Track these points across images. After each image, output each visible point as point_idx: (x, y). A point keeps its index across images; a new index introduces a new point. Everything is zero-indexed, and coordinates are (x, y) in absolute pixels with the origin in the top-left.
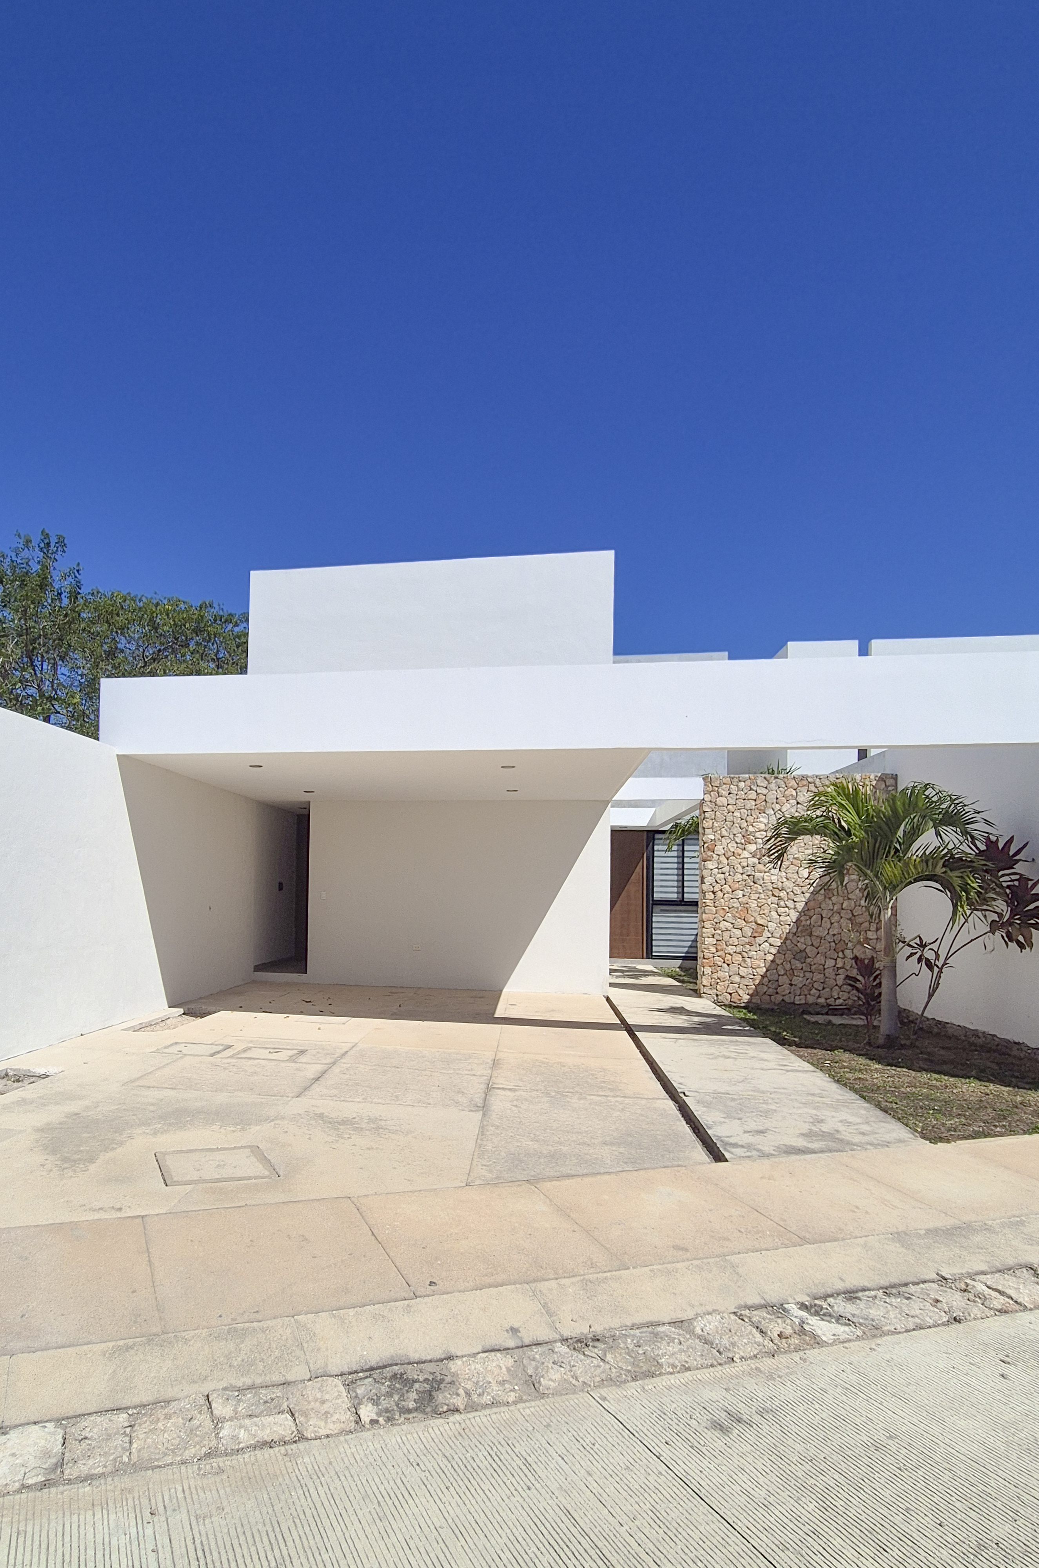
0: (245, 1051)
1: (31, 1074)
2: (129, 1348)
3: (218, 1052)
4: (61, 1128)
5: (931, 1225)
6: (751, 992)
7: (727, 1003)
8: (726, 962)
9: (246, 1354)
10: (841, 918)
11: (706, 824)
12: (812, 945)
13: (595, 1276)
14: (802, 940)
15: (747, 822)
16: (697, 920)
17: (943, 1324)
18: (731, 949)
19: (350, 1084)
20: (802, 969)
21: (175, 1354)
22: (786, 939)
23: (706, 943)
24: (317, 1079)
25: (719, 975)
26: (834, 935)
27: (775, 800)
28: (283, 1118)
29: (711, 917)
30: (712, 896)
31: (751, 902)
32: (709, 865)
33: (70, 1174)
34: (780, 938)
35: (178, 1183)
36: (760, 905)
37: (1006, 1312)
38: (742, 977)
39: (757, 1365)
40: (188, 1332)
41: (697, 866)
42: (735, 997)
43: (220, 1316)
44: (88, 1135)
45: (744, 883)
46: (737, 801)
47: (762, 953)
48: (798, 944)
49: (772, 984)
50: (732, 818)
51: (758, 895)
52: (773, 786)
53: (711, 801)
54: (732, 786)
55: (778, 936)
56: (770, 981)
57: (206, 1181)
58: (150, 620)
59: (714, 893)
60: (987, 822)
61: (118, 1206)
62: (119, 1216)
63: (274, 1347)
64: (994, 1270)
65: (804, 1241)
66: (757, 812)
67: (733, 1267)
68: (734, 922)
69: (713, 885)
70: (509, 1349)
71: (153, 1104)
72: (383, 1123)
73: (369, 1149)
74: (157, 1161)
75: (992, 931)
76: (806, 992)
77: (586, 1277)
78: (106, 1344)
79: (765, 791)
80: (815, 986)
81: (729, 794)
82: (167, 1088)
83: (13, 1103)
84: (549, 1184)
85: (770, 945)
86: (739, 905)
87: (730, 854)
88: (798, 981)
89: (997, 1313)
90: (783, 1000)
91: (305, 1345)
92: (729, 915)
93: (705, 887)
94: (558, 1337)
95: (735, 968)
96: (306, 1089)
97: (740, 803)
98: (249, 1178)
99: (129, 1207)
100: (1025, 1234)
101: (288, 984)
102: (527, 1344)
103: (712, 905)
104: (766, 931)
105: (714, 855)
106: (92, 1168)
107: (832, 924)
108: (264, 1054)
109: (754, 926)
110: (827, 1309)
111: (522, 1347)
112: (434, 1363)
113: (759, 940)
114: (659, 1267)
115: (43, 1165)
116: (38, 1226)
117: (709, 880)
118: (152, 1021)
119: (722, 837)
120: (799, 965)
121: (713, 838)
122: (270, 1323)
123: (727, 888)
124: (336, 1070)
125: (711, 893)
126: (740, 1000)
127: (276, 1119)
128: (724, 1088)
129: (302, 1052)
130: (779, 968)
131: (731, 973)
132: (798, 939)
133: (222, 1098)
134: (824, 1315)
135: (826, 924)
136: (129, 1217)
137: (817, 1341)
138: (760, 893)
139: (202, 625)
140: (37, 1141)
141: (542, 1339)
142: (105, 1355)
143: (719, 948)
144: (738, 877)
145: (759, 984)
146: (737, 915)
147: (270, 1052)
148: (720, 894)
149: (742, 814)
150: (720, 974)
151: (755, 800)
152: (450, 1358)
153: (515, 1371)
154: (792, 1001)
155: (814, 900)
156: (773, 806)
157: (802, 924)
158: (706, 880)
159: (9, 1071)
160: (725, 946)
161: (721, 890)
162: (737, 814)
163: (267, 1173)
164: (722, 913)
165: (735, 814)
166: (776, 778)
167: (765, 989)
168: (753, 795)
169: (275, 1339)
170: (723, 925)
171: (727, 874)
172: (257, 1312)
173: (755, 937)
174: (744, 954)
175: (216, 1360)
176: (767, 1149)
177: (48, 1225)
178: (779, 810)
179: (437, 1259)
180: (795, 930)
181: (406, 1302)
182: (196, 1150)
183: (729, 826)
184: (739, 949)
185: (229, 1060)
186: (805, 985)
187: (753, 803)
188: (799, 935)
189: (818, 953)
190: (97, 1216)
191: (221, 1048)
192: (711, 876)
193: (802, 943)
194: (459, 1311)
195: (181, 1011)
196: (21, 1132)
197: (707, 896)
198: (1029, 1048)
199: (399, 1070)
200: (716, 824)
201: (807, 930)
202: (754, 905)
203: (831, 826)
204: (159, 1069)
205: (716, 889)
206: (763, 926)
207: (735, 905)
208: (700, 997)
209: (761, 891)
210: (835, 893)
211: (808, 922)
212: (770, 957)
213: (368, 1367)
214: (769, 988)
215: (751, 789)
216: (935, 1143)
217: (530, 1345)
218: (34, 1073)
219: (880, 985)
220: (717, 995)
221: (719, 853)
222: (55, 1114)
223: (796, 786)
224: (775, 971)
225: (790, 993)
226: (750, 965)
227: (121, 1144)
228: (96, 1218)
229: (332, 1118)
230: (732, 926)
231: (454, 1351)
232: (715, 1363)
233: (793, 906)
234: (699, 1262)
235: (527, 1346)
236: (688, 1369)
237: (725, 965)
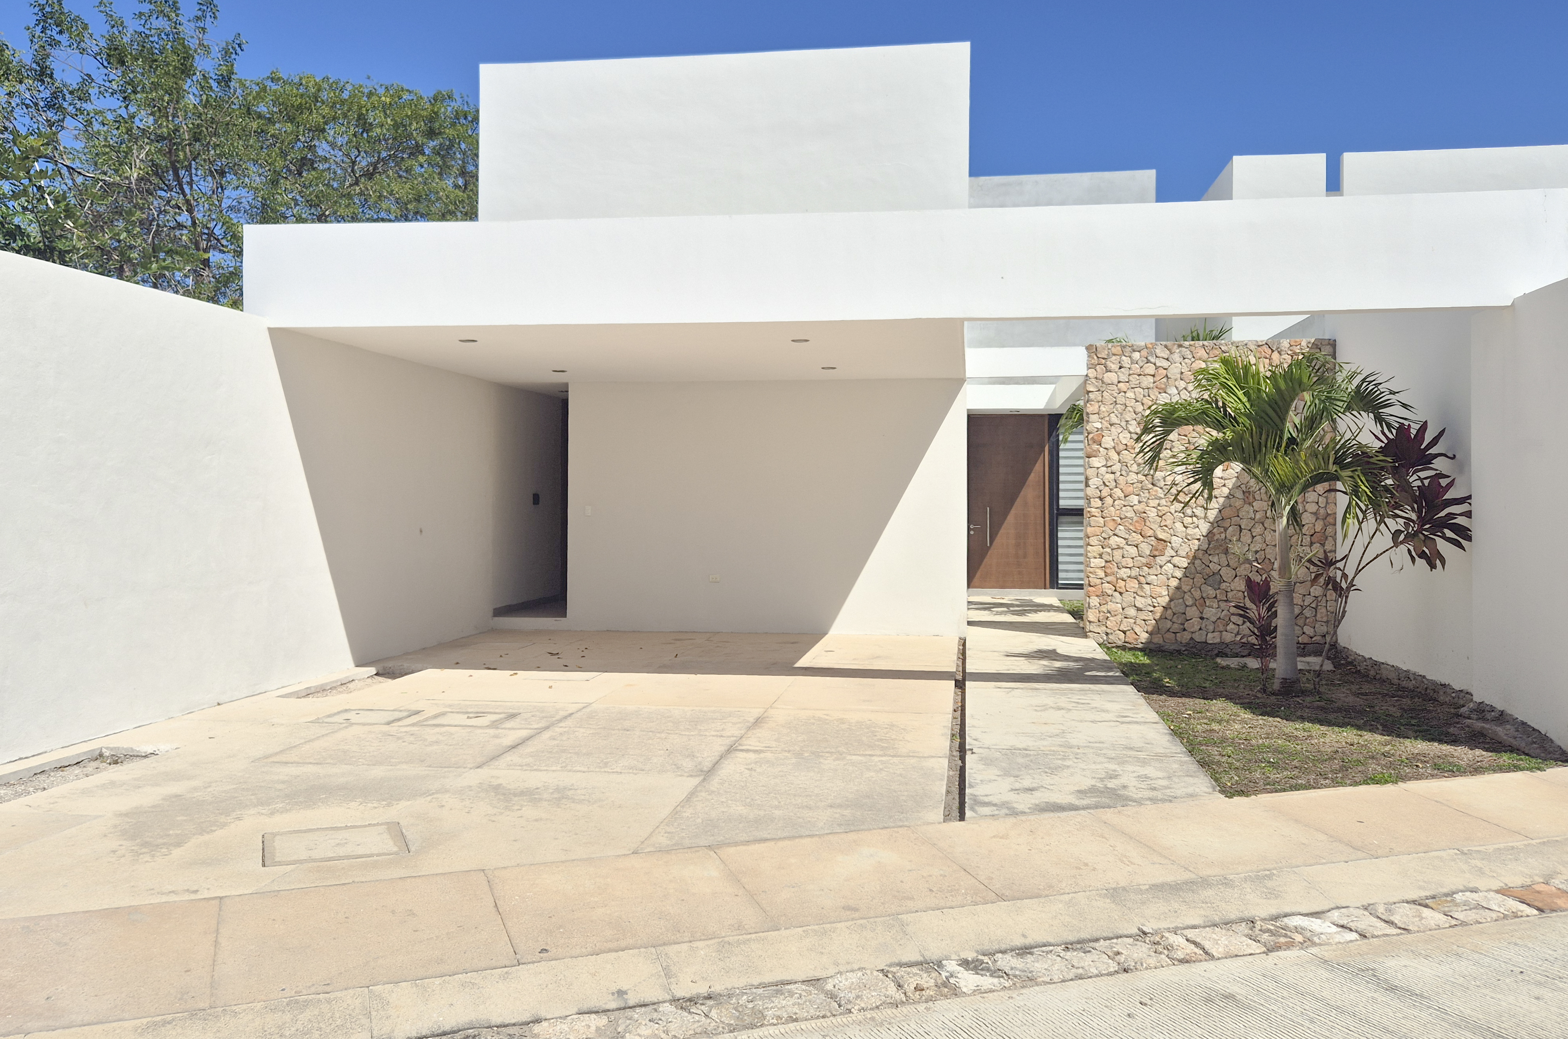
0: (436, 717)
1: (135, 754)
2: (165, 1023)
3: (399, 720)
4: (152, 811)
5: (1159, 880)
6: (1150, 629)
7: (1120, 643)
8: (1118, 589)
9: (303, 1024)
10: (1265, 529)
11: (1090, 409)
12: (1228, 565)
13: (737, 938)
14: (1215, 559)
15: (1143, 404)
16: (1081, 535)
17: (1110, 974)
18: (1124, 573)
19: (554, 751)
20: (1216, 597)
21: (220, 1027)
22: (1195, 558)
23: (1092, 565)
24: (514, 747)
25: (1109, 608)
26: (1256, 552)
27: (1179, 376)
28: (447, 791)
29: (1098, 530)
30: (1099, 504)
31: (1149, 510)
32: (1096, 462)
33: (146, 859)
34: (1187, 557)
35: (280, 864)
36: (1160, 514)
37: (1187, 962)
38: (1139, 609)
39: (874, 1015)
40: (240, 1006)
41: (1080, 462)
42: (1130, 637)
43: (283, 990)
44: (185, 818)
45: (1140, 485)
46: (1131, 378)
47: (1164, 578)
48: (1210, 565)
49: (1178, 617)
50: (1123, 400)
51: (1157, 502)
52: (1176, 357)
53: (1096, 378)
54: (1124, 358)
55: (1184, 554)
56: (1174, 614)
57: (315, 860)
58: (359, 119)
59: (1101, 499)
60: (1405, 406)
61: (195, 888)
62: (193, 898)
63: (338, 1015)
64: (1210, 923)
65: (1001, 898)
66: (1156, 391)
67: (902, 925)
68: (1127, 536)
69: (1101, 488)
70: (609, 1011)
71: (283, 782)
72: (570, 793)
73: (536, 820)
74: (263, 842)
75: (1396, 544)
76: (1221, 628)
77: (726, 939)
78: (140, 1020)
79: (1165, 364)
80: (1232, 619)
81: (1120, 368)
82: (311, 763)
83: (97, 786)
84: (732, 850)
85: (1174, 566)
86: (1133, 515)
87: (1122, 447)
88: (1211, 613)
89: (1176, 963)
90: (1192, 639)
91: (374, 1013)
92: (1121, 527)
93: (1090, 491)
94: (668, 997)
95: (1128, 598)
96: (495, 757)
97: (1134, 379)
98: (371, 855)
99: (208, 889)
100: (1267, 888)
101: (537, 632)
102: (631, 1005)
103: (1100, 515)
104: (1169, 548)
105: (1101, 449)
106: (177, 852)
107: (1253, 537)
108: (462, 719)
109: (1152, 540)
110: (987, 963)
111: (624, 1008)
112: (517, 1027)
113: (1160, 560)
114: (816, 927)
115: (114, 852)
116: (87, 912)
117: (1094, 482)
118: (327, 684)
119: (1111, 425)
120: (1211, 592)
121: (1099, 425)
122: (338, 994)
123: (1118, 493)
124: (546, 735)
125: (1098, 500)
126: (1136, 639)
127: (437, 792)
128: (1029, 743)
129: (512, 716)
130: (1186, 596)
131: (1125, 605)
132: (1210, 557)
133: (378, 772)
134: (982, 970)
135: (1246, 537)
136: (205, 899)
137: (956, 992)
138: (1161, 498)
139: (437, 125)
140: (115, 826)
141: (650, 1000)
142: (136, 1031)
143: (1108, 571)
144: (1133, 477)
145: (1161, 618)
146: (1131, 528)
147: (468, 718)
148: (1109, 501)
149: (1137, 394)
150: (1111, 606)
151: (1154, 376)
152: (538, 1021)
153: (605, 1030)
154: (1204, 641)
155: (1230, 506)
156: (1177, 383)
157: (1215, 538)
158: (1090, 482)
159: (104, 750)
160: (1116, 569)
161: (1111, 496)
162: (1130, 394)
163: (395, 849)
164: (1111, 525)
165: (1128, 395)
166: (1180, 346)
167: (1169, 624)
168: (1150, 369)
169: (341, 1009)
170: (1114, 541)
171: (1118, 474)
172: (328, 984)
173: (1154, 556)
174: (1142, 579)
175: (265, 1031)
176: (1021, 807)
177: (100, 910)
178: (1185, 389)
179: (561, 927)
180: (1207, 546)
181: (506, 970)
182: (318, 828)
183: (1120, 411)
184: (1135, 572)
185: (408, 729)
186: (1219, 618)
187: (1151, 379)
188: (1212, 552)
189: (1236, 576)
190: (164, 899)
191: (405, 714)
192: (1097, 477)
193: (1216, 562)
194: (565, 976)
195: (372, 670)
196: (96, 817)
197: (1093, 504)
198: (1454, 691)
199: (628, 733)
200: (1103, 409)
201: (1221, 546)
202: (1152, 513)
203: (1211, 412)
204: (309, 741)
205: (1104, 494)
206: (1165, 541)
207: (1128, 515)
208: (1086, 637)
209: (1162, 496)
210: (1257, 497)
211: (1223, 536)
212: (1174, 583)
213: (440, 1031)
214: (1173, 623)
215: (1148, 362)
216: (1232, 798)
217: (635, 1007)
218: (138, 751)
219: (1275, 614)
220: (1107, 634)
221: (1107, 446)
222: (149, 797)
223: (1206, 356)
224: (1181, 600)
225: (1200, 629)
226: (1148, 593)
227: (224, 826)
228: (163, 901)
229: (509, 789)
230: (1124, 542)
231: (543, 1014)
232: (829, 1014)
233: (1203, 515)
234: (865, 921)
235: (630, 1008)
236: (796, 1020)
237: (1117, 594)
